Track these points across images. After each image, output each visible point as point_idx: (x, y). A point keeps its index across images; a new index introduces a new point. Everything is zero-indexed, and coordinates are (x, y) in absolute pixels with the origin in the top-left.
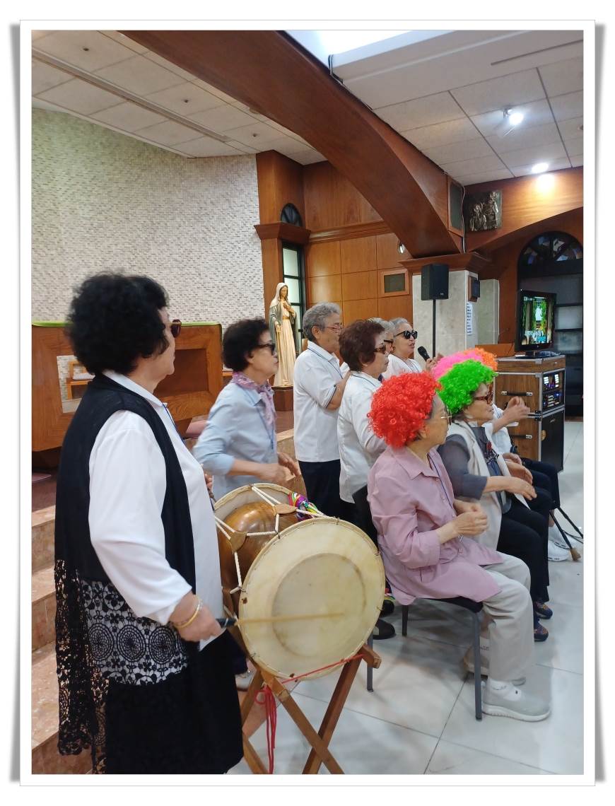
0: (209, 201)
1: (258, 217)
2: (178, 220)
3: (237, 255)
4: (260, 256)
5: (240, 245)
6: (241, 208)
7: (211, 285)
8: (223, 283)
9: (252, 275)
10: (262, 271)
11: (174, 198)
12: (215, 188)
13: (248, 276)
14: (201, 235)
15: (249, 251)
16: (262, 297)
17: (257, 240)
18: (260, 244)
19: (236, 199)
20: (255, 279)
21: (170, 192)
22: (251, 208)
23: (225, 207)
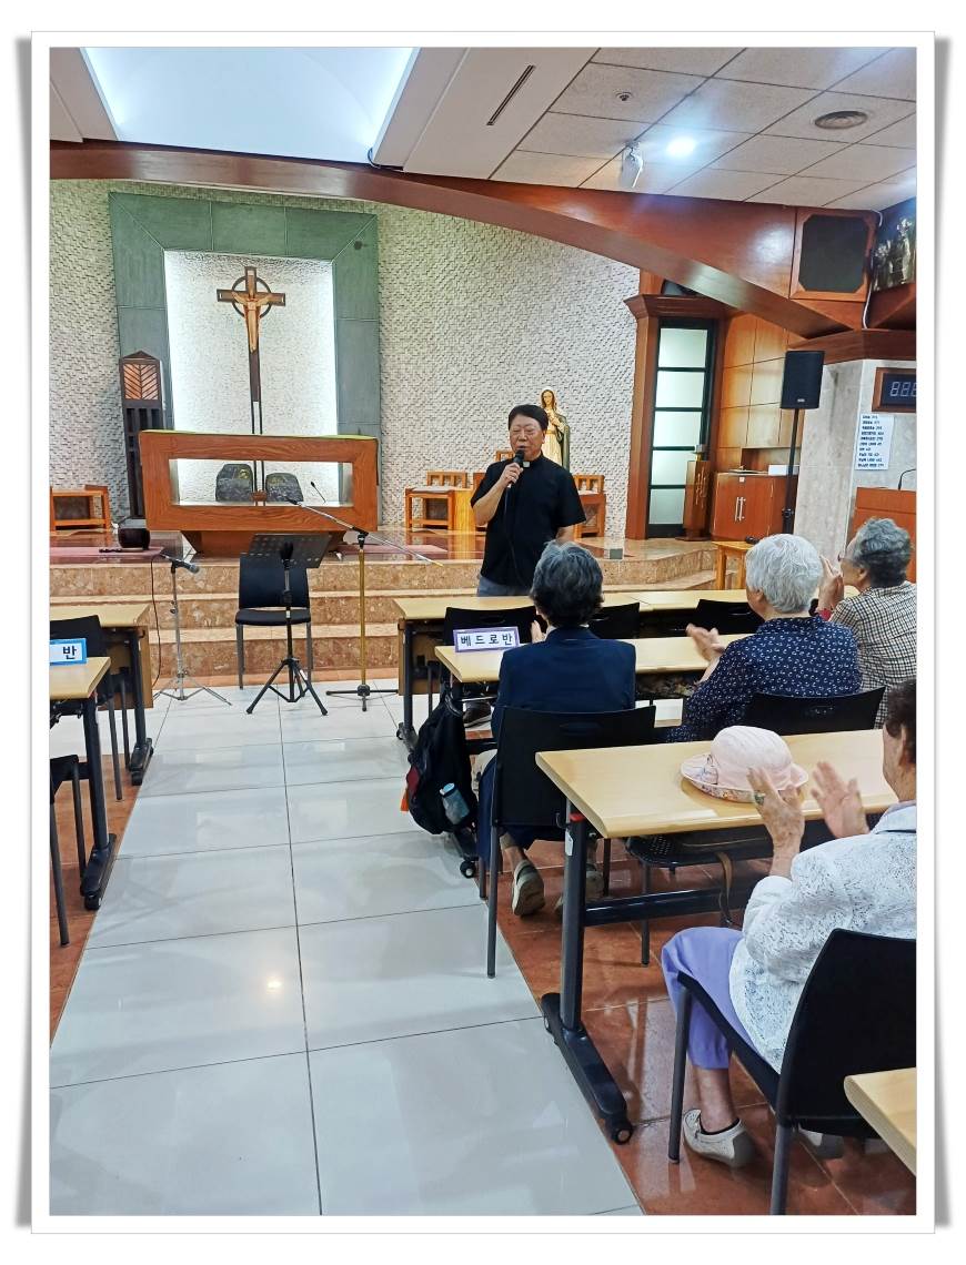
0: (588, 272)
1: (637, 288)
2: (553, 300)
3: (610, 342)
4: (634, 342)
5: (615, 329)
6: (621, 277)
7: (580, 384)
8: (592, 381)
9: (623, 369)
10: (634, 363)
11: (552, 272)
13: (618, 371)
14: (575, 318)
15: (623, 337)
16: (631, 399)
17: (633, 319)
18: (635, 326)
20: (627, 374)
21: (548, 266)
23: (604, 277)
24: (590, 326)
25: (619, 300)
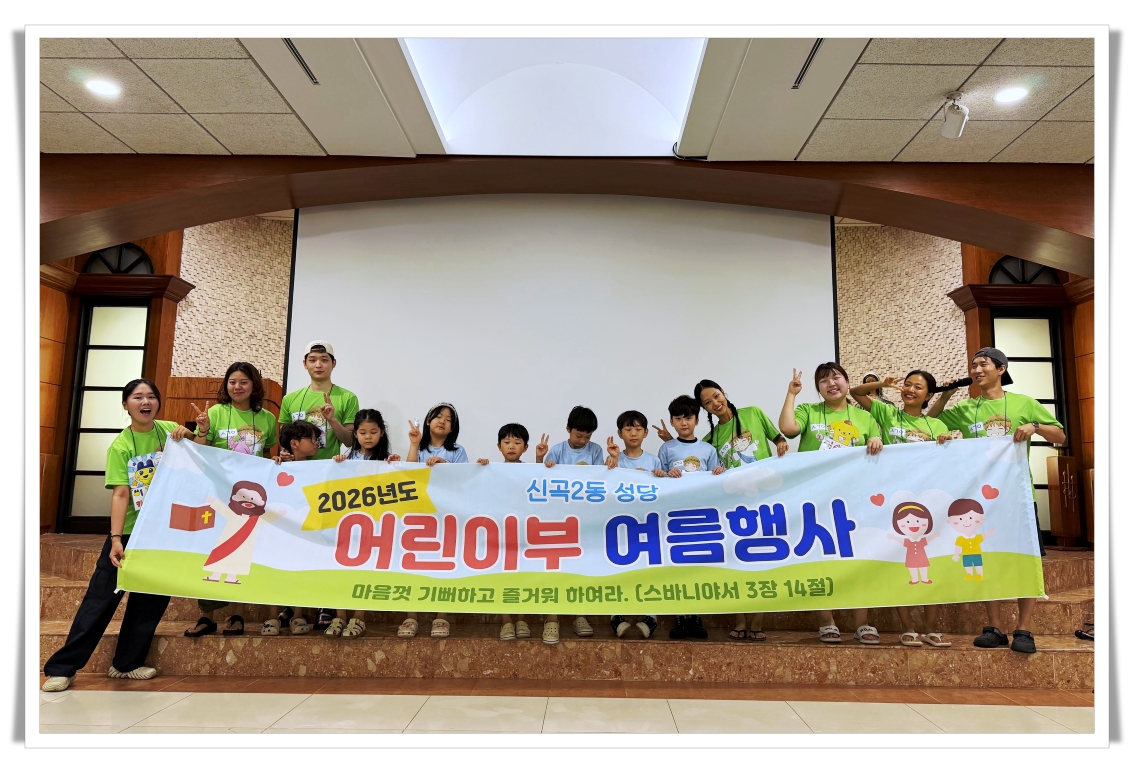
0: (903, 274)
2: (868, 302)
3: (935, 337)
4: (963, 335)
5: (941, 323)
6: (941, 274)
9: (955, 361)
10: (966, 355)
11: (865, 278)
12: (912, 255)
13: (949, 364)
14: (894, 317)
15: (950, 330)
17: (959, 312)
18: (963, 318)
19: (936, 264)
20: (957, 368)
21: (860, 272)
22: (953, 272)
23: (923, 276)
24: (911, 323)
25: (941, 295)
